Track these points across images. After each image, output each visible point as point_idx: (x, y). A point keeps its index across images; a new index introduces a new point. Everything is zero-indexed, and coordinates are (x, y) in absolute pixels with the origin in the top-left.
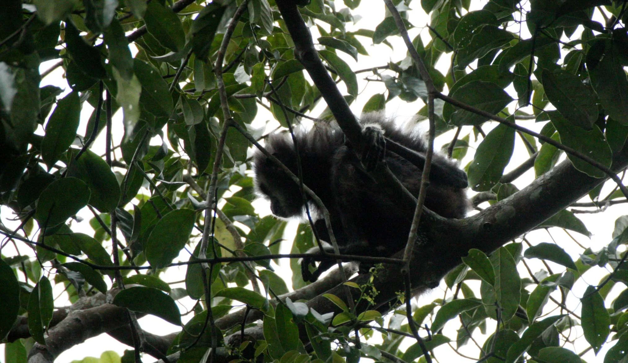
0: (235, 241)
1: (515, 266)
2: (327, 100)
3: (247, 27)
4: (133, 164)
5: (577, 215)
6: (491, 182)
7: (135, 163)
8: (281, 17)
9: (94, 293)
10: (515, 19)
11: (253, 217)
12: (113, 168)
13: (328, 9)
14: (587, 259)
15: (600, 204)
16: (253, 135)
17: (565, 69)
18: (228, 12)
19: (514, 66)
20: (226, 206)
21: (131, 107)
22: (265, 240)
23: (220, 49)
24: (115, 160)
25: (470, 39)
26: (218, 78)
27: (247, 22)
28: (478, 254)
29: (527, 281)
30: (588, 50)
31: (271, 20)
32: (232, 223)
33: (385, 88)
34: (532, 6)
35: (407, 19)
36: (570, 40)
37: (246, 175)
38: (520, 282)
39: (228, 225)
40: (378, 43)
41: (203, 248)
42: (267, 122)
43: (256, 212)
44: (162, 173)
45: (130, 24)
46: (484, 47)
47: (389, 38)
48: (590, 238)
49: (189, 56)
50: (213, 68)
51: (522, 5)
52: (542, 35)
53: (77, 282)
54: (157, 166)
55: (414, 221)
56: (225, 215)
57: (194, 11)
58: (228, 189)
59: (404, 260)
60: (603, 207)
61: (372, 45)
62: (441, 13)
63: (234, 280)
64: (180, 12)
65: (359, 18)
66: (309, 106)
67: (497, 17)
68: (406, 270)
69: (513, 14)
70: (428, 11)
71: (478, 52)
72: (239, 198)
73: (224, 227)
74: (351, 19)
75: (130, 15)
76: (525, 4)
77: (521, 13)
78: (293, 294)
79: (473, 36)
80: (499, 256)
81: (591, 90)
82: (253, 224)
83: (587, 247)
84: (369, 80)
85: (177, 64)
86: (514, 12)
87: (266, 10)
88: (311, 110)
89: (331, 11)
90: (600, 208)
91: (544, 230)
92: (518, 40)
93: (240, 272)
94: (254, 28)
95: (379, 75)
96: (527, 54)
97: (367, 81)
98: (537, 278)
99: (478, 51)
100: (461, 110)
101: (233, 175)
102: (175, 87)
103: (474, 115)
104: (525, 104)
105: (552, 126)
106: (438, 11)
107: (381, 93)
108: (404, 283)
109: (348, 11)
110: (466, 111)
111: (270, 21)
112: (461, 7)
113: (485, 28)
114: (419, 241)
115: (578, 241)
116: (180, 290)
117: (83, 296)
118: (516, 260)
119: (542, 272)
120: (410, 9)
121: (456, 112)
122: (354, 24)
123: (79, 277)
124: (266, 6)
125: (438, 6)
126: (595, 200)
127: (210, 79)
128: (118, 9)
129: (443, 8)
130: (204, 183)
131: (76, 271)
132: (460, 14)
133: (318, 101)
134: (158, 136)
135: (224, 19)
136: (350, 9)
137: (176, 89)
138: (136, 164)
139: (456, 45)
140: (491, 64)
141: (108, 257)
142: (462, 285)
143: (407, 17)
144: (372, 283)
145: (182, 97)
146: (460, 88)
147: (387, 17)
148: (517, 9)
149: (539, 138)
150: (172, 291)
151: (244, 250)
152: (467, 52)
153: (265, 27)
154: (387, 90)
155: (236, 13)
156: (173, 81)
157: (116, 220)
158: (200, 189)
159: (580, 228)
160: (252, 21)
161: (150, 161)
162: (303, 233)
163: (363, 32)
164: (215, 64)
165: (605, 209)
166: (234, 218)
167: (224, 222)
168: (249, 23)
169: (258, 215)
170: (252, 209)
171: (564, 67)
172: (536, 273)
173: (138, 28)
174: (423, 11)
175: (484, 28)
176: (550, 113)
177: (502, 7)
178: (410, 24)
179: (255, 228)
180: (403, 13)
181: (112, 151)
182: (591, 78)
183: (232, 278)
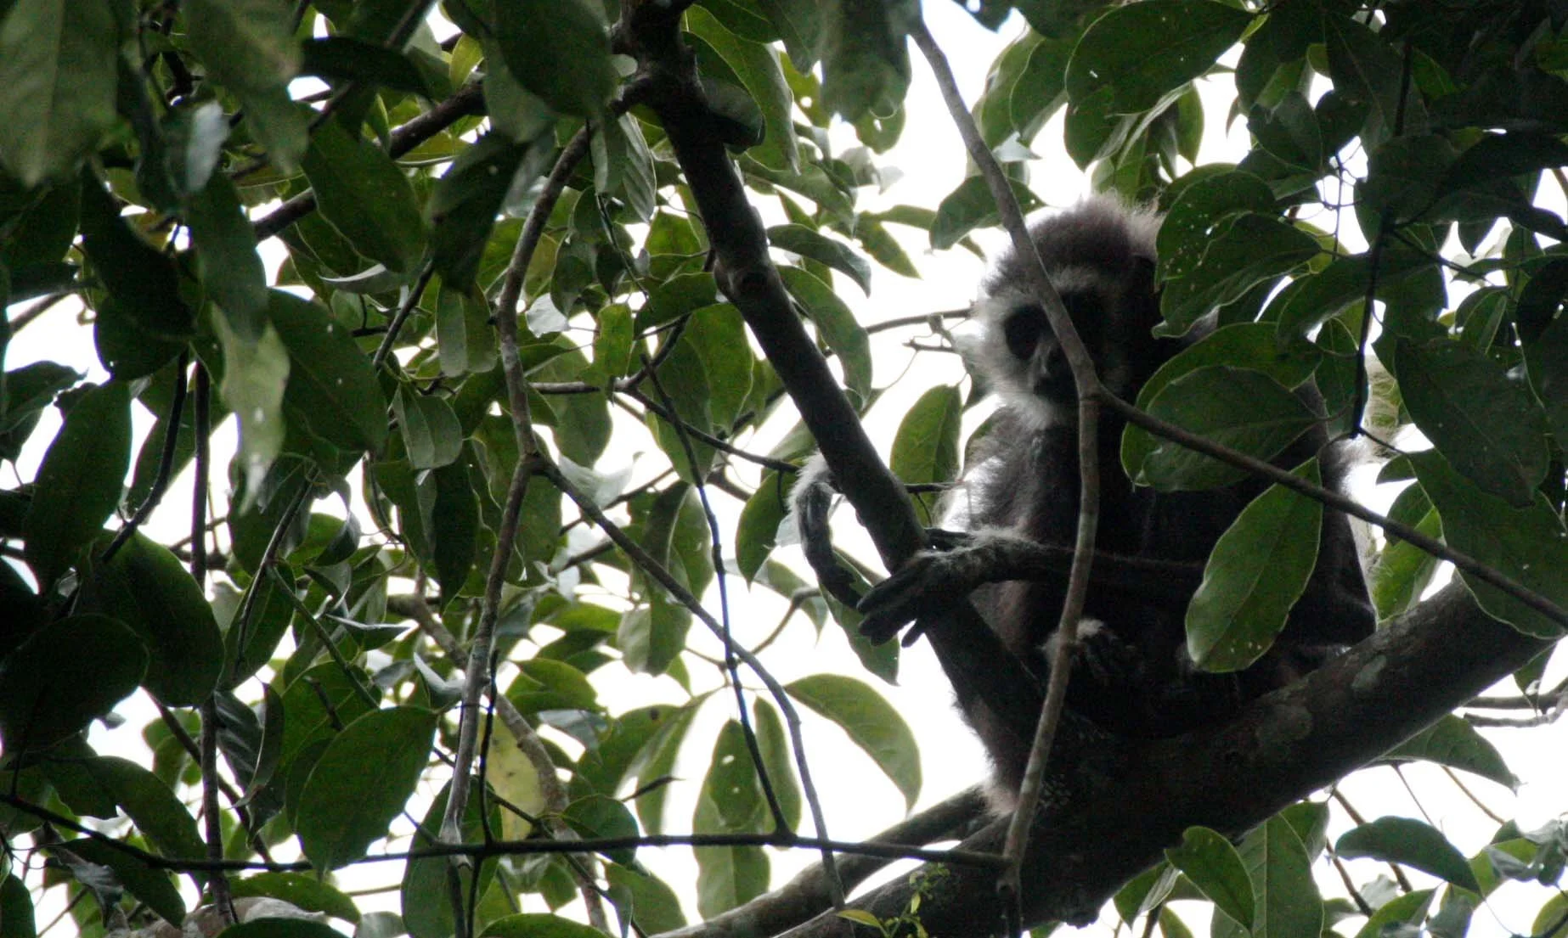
0: (542, 783)
1: (1306, 866)
2: (801, 403)
3: (588, 202)
4: (263, 573)
5: (1482, 732)
6: (1250, 645)
7: (269, 570)
8: (682, 177)
9: (150, 919)
10: (1323, 199)
11: (594, 716)
12: (211, 575)
13: (810, 150)
14: (1510, 863)
15: (1543, 703)
16: (595, 491)
17: (1458, 339)
18: (534, 160)
19: (1319, 328)
20: (517, 685)
21: (259, 415)
22: (625, 777)
23: (512, 262)
24: (216, 550)
25: (1201, 251)
26: (505, 342)
27: (588, 188)
28: (1211, 840)
29: (1340, 907)
30: (1520, 289)
31: (649, 184)
32: (533, 730)
33: (963, 371)
34: (1371, 164)
35: (1025, 183)
36: (1473, 258)
37: (577, 596)
38: (1320, 910)
39: (522, 738)
40: (946, 246)
41: (453, 808)
42: (637, 456)
43: (600, 701)
44: (343, 598)
45: (264, 188)
46: (1237, 274)
47: (977, 234)
48: (1515, 792)
49: (425, 279)
50: (491, 314)
51: (1342, 160)
52: (1398, 245)
53: (102, 893)
54: (331, 579)
55: (1034, 750)
56: (515, 711)
57: (441, 155)
58: (526, 636)
59: (1006, 855)
60: (1551, 711)
61: (927, 252)
62: (1119, 167)
63: (536, 886)
64: (402, 158)
65: (896, 174)
66: (752, 418)
67: (1275, 191)
68: (1011, 884)
69: (1319, 184)
70: (1083, 163)
71: (1223, 288)
72: (555, 662)
73: (515, 742)
74: (874, 177)
75: (262, 164)
76: (1350, 158)
77: (1341, 182)
78: (697, 930)
79: (1210, 243)
80: (1265, 838)
81: (1531, 399)
82: (591, 733)
83: (1506, 820)
84: (918, 347)
85: (390, 300)
86: (1321, 177)
87: (639, 158)
88: (757, 426)
89: (819, 155)
90: (1544, 712)
91: (1388, 769)
92: (1330, 257)
93: (556, 864)
94: (605, 205)
95: (946, 335)
96: (1356, 295)
97: (912, 350)
98: (1366, 899)
99: (1222, 283)
100: (1172, 445)
101: (539, 599)
102: (385, 363)
103: (1207, 460)
104: (1349, 431)
105: (1422, 495)
106: (1110, 163)
107: (951, 384)
108: (1003, 916)
109: (866, 158)
110: (1186, 451)
111: (647, 187)
112: (1174, 155)
113: (1242, 223)
114: (1047, 799)
115: (1481, 802)
116: (386, 917)
117: (120, 926)
118: (1310, 848)
119: (1383, 882)
120: (1036, 157)
121: (1159, 451)
122: (882, 191)
123: (110, 880)
124: (636, 146)
125: (1110, 148)
126: (1530, 691)
127: (481, 343)
128: (227, 145)
129: (1126, 153)
130: (462, 618)
131: (99, 863)
132: (1170, 171)
133: (778, 401)
134: (335, 497)
135: (520, 179)
136: (870, 151)
137: (390, 371)
138: (273, 572)
139: (1162, 266)
140: (1257, 320)
141: (192, 823)
142: (1160, 913)
143: (1026, 178)
144: (915, 915)
145: (403, 390)
146: (1172, 385)
147: (973, 175)
148: (1331, 171)
149: (1385, 528)
150: (364, 920)
151: (566, 817)
152: (1193, 287)
153: (633, 203)
154: (968, 376)
155: (558, 163)
156: (381, 347)
157: (215, 723)
158: (449, 638)
159: (1489, 765)
160: (601, 184)
161: (311, 566)
162: (729, 759)
163: (905, 215)
164: (498, 301)
165: (1556, 716)
166: (542, 715)
167: (510, 727)
168: (593, 191)
169: (604, 709)
170: (590, 694)
171: (1456, 333)
172: (1364, 886)
173: (285, 198)
174: (1070, 163)
175: (1238, 223)
176: (1416, 458)
177: (1287, 165)
178: (1033, 196)
179: (595, 745)
180: (1016, 168)
181: (208, 530)
182: (1529, 367)
183: (533, 881)
